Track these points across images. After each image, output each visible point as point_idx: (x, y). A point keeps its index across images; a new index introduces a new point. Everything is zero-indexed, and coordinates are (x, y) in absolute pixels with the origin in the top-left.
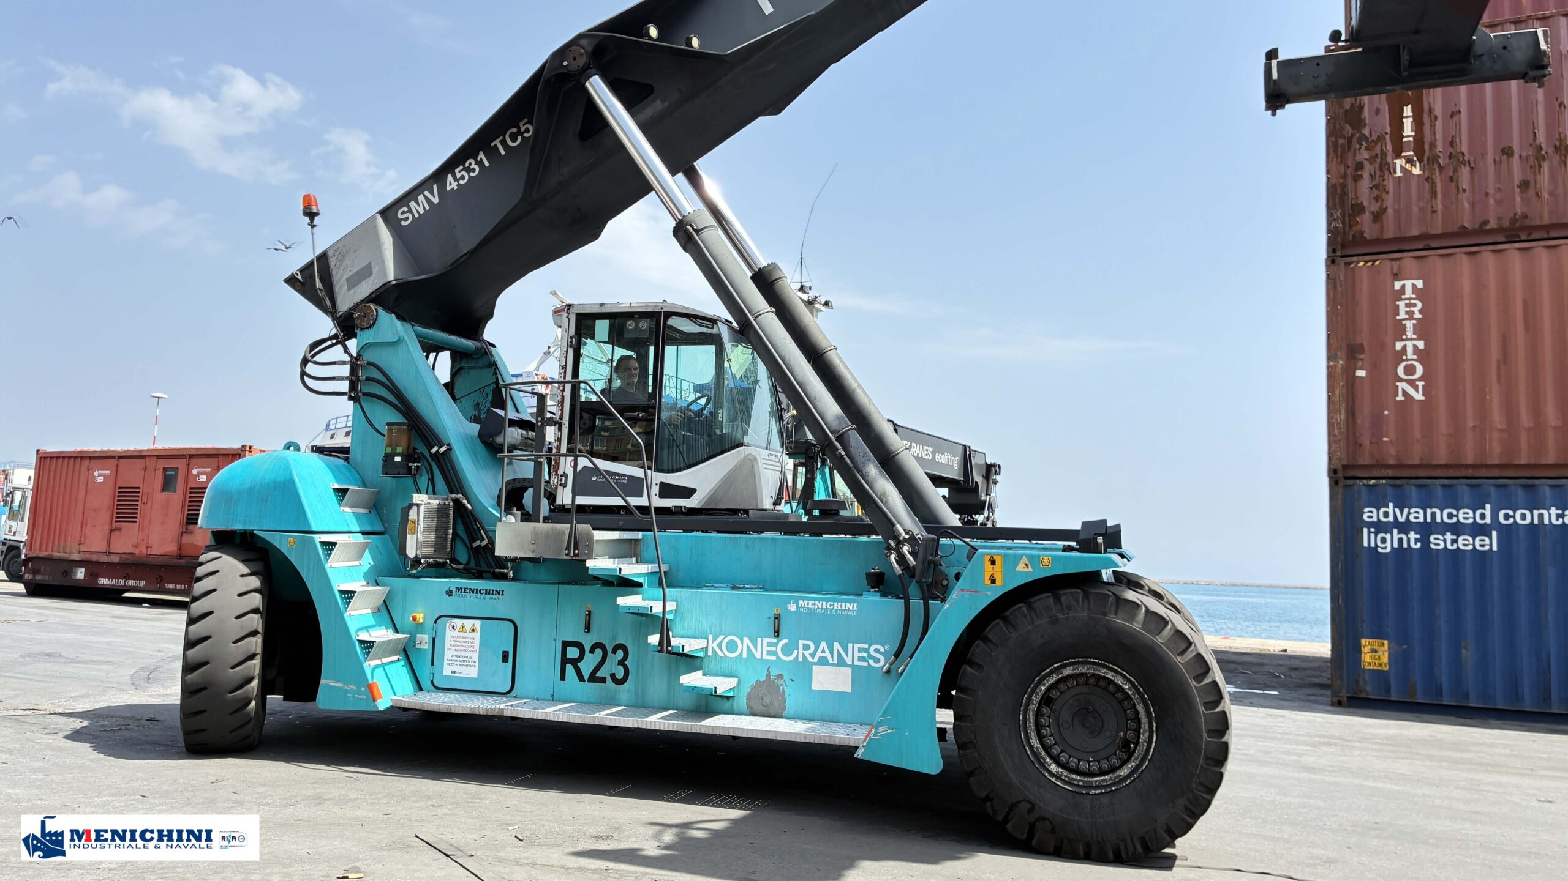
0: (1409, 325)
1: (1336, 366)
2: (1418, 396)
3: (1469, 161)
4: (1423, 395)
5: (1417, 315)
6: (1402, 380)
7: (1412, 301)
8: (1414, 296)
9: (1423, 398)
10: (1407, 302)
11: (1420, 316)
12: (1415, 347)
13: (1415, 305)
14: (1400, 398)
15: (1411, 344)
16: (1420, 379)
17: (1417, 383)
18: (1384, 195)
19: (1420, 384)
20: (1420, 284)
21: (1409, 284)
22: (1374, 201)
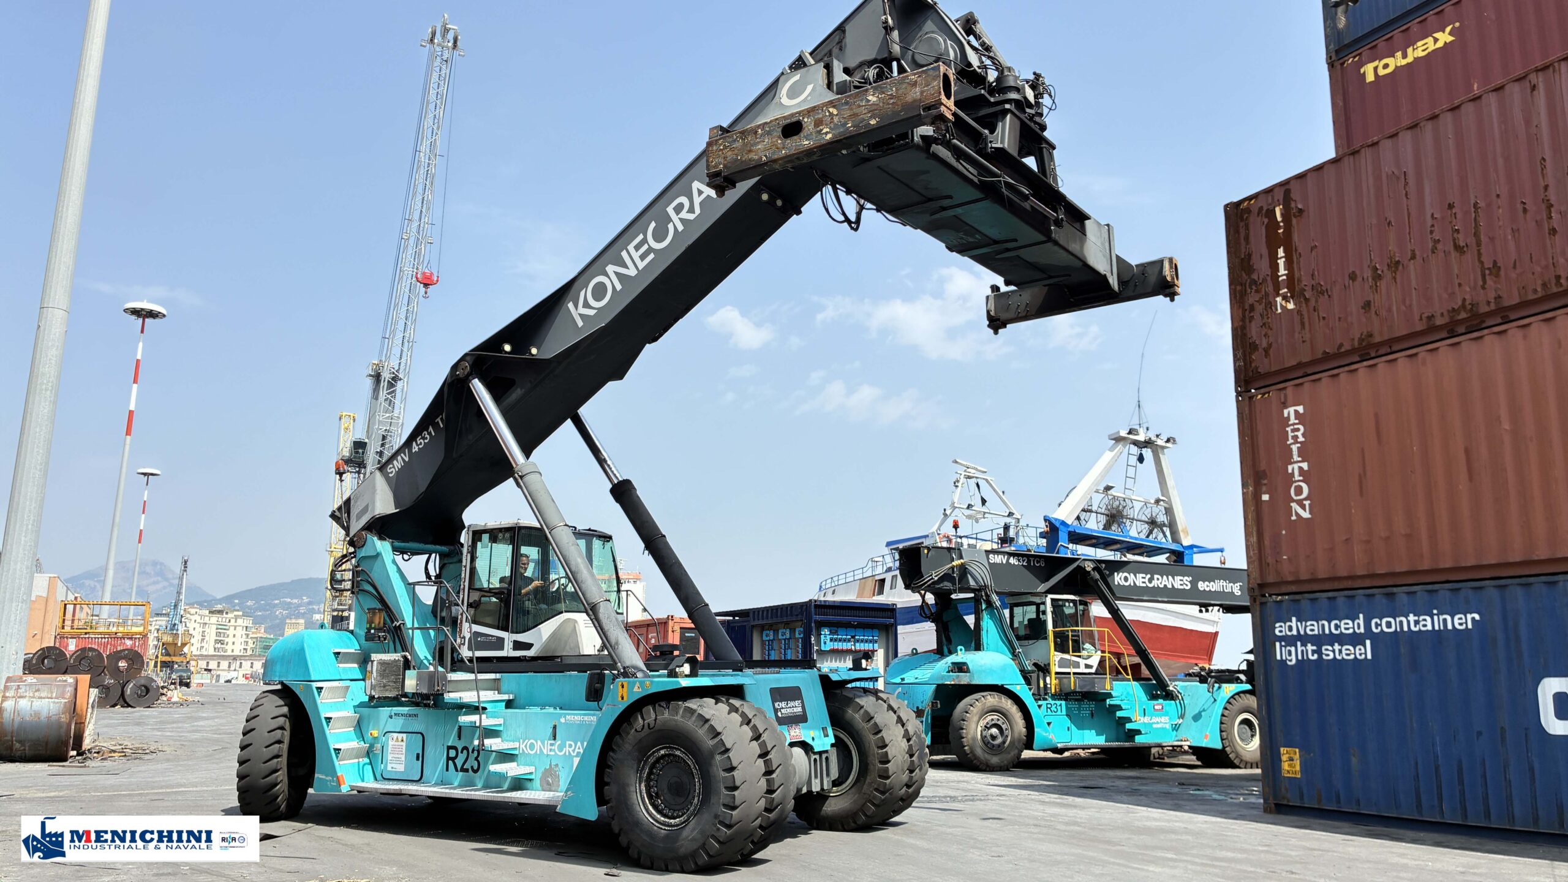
0: (1295, 448)
1: (1248, 492)
2: (1306, 515)
3: (1327, 290)
4: (1310, 513)
5: (1301, 439)
6: (1294, 501)
7: (1296, 427)
8: (1297, 421)
9: (1309, 516)
10: (1292, 427)
11: (1303, 439)
12: (1300, 468)
13: (1298, 430)
14: (1294, 518)
15: (1297, 467)
16: (1305, 499)
17: (1305, 502)
18: (1270, 333)
19: (1307, 503)
20: (1300, 409)
21: (1292, 410)
22: (1264, 338)
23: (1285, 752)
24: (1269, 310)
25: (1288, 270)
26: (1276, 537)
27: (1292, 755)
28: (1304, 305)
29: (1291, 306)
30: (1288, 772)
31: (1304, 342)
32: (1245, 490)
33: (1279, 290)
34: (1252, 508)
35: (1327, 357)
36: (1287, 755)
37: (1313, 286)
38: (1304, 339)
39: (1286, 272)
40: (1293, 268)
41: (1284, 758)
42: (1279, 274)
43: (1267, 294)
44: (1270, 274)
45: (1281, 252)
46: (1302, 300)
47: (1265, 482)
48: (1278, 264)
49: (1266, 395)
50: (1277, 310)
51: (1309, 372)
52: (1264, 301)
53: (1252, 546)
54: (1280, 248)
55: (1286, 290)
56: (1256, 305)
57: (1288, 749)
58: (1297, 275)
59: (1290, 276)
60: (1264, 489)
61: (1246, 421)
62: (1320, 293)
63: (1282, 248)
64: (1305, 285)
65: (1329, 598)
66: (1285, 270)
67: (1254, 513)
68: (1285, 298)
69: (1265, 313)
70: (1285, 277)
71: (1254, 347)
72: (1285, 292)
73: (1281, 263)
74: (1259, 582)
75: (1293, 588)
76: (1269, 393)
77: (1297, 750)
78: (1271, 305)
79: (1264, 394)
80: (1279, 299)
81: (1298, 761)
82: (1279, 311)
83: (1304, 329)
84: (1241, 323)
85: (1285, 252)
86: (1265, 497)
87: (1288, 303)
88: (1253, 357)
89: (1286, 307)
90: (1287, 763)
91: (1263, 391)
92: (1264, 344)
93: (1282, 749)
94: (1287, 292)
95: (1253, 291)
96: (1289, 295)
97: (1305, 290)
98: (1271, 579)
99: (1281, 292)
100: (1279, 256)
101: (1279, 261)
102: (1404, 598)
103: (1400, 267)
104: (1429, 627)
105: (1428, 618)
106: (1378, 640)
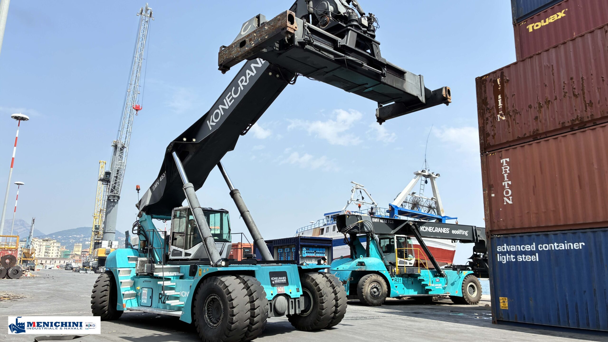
0: (505, 175)
1: (485, 193)
2: (510, 202)
3: (519, 112)
4: (512, 202)
5: (508, 172)
6: (505, 197)
7: (506, 167)
8: (506, 165)
9: (512, 203)
10: (504, 167)
11: (509, 172)
12: (508, 184)
13: (507, 168)
14: (505, 203)
15: (506, 183)
16: (510, 196)
17: (510, 197)
18: (495, 129)
19: (511, 198)
20: (508, 160)
21: (504, 160)
22: (492, 131)
23: (501, 299)
24: (495, 120)
25: (502, 104)
26: (498, 212)
27: (504, 300)
28: (509, 118)
29: (504, 118)
30: (503, 307)
31: (509, 133)
32: (484, 192)
33: (499, 112)
34: (487, 200)
35: (519, 139)
36: (502, 300)
37: (513, 110)
38: (509, 132)
39: (502, 105)
40: (505, 103)
41: (501, 301)
42: (499, 105)
43: (494, 114)
44: (495, 105)
45: (500, 97)
46: (509, 116)
47: (493, 189)
48: (498, 101)
49: (493, 154)
50: (498, 120)
51: (512, 145)
52: (492, 116)
53: (487, 215)
54: (499, 95)
55: (502, 112)
56: (489, 118)
57: (503, 298)
58: (506, 106)
59: (504, 106)
60: (492, 192)
61: (485, 165)
62: (516, 113)
63: (500, 95)
64: (510, 110)
65: (520, 236)
66: (501, 104)
67: (488, 202)
68: (501, 115)
69: (493, 121)
70: (501, 107)
71: (488, 135)
72: (501, 113)
73: (500, 101)
74: (490, 229)
75: (505, 232)
76: (494, 153)
77: (507, 298)
78: (495, 118)
79: (492, 154)
80: (499, 116)
81: (507, 303)
82: (499, 120)
83: (509, 127)
84: (483, 125)
85: (501, 96)
86: (493, 195)
87: (503, 117)
88: (488, 139)
89: (502, 119)
90: (502, 303)
91: (492, 152)
92: (492, 134)
93: (500, 298)
94: (502, 113)
95: (488, 112)
96: (503, 114)
97: (510, 112)
98: (495, 228)
99: (500, 113)
100: (499, 98)
101: (499, 100)
102: (553, 236)
103: (550, 103)
104: (563, 248)
105: (563, 245)
106: (541, 253)
